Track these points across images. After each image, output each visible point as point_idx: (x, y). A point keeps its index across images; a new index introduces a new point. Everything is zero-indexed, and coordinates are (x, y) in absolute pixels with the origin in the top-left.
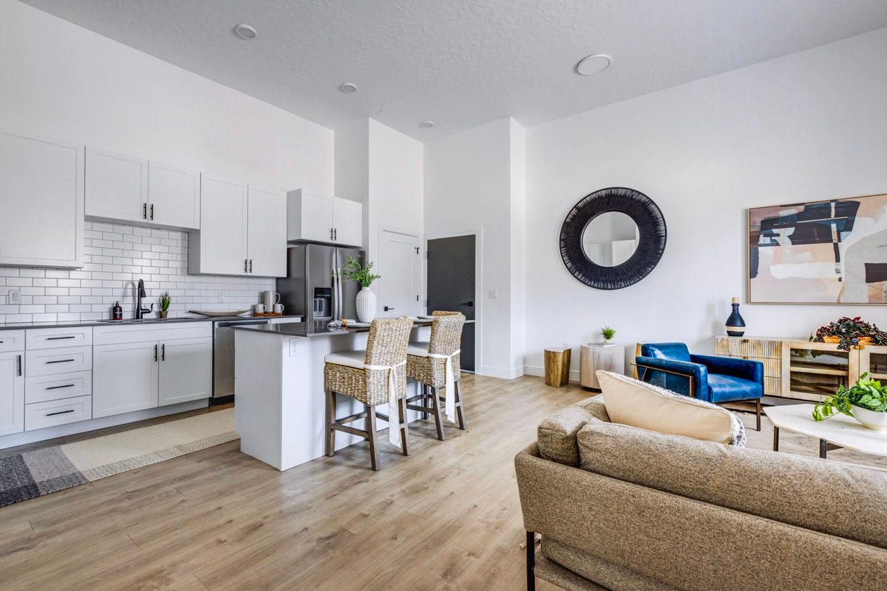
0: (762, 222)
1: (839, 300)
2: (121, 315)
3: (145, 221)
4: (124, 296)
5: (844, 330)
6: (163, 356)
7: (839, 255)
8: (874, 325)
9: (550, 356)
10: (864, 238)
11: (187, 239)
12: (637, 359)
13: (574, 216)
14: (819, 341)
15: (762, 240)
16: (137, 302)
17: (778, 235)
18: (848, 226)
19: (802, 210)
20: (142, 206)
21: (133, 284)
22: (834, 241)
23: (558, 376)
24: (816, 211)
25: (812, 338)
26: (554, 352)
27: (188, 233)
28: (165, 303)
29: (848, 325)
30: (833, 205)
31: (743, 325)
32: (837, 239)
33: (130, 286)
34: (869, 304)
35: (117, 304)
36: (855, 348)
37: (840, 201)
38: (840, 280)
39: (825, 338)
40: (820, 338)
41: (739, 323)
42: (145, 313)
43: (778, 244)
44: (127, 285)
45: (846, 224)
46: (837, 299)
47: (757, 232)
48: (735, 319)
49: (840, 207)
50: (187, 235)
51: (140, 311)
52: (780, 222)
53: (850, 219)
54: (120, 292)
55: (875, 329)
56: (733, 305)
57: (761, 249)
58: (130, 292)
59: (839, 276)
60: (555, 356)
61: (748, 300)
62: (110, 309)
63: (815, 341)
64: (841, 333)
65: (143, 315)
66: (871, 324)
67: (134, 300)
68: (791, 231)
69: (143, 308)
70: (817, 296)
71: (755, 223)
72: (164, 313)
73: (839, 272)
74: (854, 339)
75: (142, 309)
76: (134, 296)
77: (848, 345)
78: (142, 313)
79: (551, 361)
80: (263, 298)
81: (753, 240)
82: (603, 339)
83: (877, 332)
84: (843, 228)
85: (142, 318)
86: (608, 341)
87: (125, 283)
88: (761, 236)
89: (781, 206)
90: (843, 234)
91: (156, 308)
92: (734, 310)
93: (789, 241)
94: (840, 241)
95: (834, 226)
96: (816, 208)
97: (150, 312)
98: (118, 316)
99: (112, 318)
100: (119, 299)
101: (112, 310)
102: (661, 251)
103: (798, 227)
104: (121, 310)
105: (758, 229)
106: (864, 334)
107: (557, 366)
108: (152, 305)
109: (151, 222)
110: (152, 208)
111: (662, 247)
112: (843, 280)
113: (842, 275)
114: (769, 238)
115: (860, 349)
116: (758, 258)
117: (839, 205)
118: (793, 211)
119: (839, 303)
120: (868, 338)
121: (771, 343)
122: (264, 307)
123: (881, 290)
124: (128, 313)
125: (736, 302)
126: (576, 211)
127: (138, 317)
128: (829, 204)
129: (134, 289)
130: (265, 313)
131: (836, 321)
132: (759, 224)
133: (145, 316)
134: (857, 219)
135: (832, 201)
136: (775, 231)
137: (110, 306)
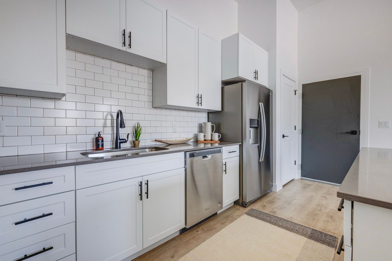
2: (103, 145)
3: (124, 49)
4: (105, 126)
6: (147, 193)
11: (151, 77)
16: (115, 132)
20: (122, 33)
21: (112, 116)
27: (153, 71)
28: (137, 133)
33: (109, 117)
35: (99, 134)
42: (122, 142)
44: (106, 116)
50: (151, 72)
51: (119, 141)
54: (101, 123)
58: (109, 123)
62: (93, 139)
65: (121, 144)
67: (113, 130)
69: (120, 138)
72: (137, 142)
75: (120, 140)
76: (112, 127)
78: (120, 143)
80: (201, 128)
85: (120, 148)
87: (105, 114)
91: (131, 139)
97: (126, 142)
98: (100, 147)
99: (95, 148)
100: (100, 130)
101: (95, 141)
104: (102, 141)
108: (128, 135)
109: (129, 50)
110: (130, 37)
122: (205, 136)
124: (108, 144)
127: (116, 147)
129: (112, 119)
130: (205, 140)
133: (123, 145)
137: (93, 136)
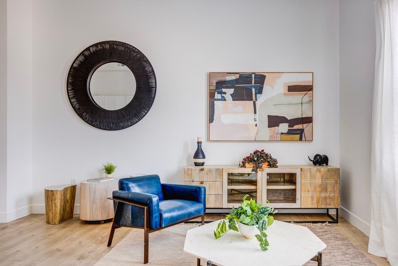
0: (217, 83)
1: (255, 139)
5: (256, 159)
7: (256, 109)
8: (270, 154)
9: (49, 195)
10: (267, 99)
12: (114, 193)
13: (81, 62)
14: (243, 167)
15: (218, 96)
17: (225, 93)
18: (260, 91)
19: (238, 77)
22: (254, 100)
23: (56, 213)
24: (245, 78)
25: (240, 165)
26: (52, 191)
29: (258, 155)
30: (253, 76)
31: (204, 157)
32: (255, 98)
34: (270, 141)
36: (260, 170)
37: (257, 74)
38: (256, 125)
39: (247, 165)
40: (243, 166)
41: (201, 156)
43: (225, 100)
45: (260, 89)
46: (254, 138)
47: (213, 90)
48: (199, 153)
49: (257, 78)
52: (226, 84)
53: (261, 86)
55: (270, 157)
56: (198, 143)
57: (216, 102)
59: (256, 123)
60: (53, 194)
61: (209, 140)
63: (241, 167)
64: (254, 161)
66: (269, 154)
68: (231, 91)
70: (245, 136)
71: (212, 83)
73: (256, 121)
74: (260, 164)
77: (257, 168)
79: (49, 199)
81: (211, 95)
82: (105, 175)
83: (271, 159)
84: (257, 92)
86: (109, 176)
88: (216, 93)
89: (227, 73)
90: (258, 95)
92: (198, 147)
93: (231, 98)
94: (256, 100)
95: (253, 90)
96: (245, 77)
102: (152, 99)
103: (236, 89)
105: (214, 88)
106: (265, 161)
107: (55, 203)
111: (153, 96)
112: (258, 125)
113: (257, 122)
114: (220, 95)
115: (262, 171)
116: (214, 108)
117: (257, 77)
118: (233, 77)
119: (255, 141)
120: (267, 163)
121: (217, 170)
123: (275, 132)
125: (200, 141)
126: (83, 57)
128: (251, 75)
131: (252, 153)
132: (215, 85)
134: (265, 87)
135: (253, 73)
136: (224, 90)
